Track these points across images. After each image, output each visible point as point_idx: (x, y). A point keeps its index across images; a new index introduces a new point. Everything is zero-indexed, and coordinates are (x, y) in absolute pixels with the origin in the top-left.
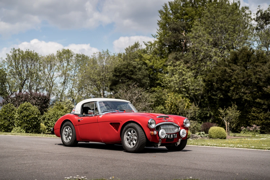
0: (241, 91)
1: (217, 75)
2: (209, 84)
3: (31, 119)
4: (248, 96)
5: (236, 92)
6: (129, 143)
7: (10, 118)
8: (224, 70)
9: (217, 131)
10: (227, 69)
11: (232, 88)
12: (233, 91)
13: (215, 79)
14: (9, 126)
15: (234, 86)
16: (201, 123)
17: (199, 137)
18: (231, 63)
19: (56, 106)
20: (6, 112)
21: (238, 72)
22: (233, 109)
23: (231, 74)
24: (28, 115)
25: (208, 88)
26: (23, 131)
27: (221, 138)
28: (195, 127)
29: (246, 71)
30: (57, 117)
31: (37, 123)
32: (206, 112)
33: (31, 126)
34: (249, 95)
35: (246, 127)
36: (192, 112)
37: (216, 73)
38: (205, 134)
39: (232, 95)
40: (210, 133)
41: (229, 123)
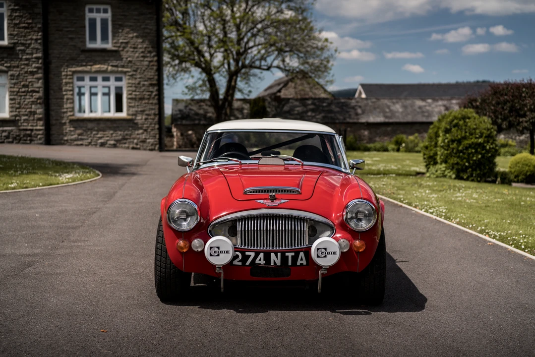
3: (467, 148)
24: (460, 139)
31: (483, 157)
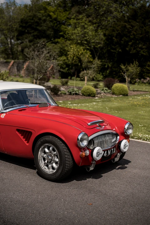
0: (139, 46)
1: (117, 30)
2: (109, 39)
4: (145, 52)
5: (133, 47)
6: (46, 164)
8: (124, 26)
9: (120, 88)
10: (127, 25)
11: (130, 43)
12: (131, 46)
13: (115, 34)
15: (133, 41)
16: (99, 73)
17: (102, 93)
18: (130, 19)
21: (137, 28)
22: (135, 66)
23: (131, 30)
25: (108, 42)
27: (124, 95)
28: (94, 77)
29: (145, 28)
32: (105, 63)
34: (146, 50)
35: (140, 79)
36: (95, 67)
37: (116, 28)
38: (108, 90)
39: (130, 50)
40: (114, 89)
41: (129, 79)
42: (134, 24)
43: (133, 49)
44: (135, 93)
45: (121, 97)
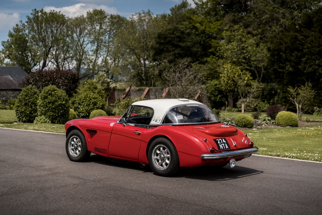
0: (315, 63)
1: (286, 43)
3: (57, 107)
5: (309, 64)
7: (31, 103)
8: (294, 37)
9: (287, 116)
12: (306, 63)
13: (283, 48)
14: (31, 113)
15: (307, 56)
16: (264, 101)
17: (264, 124)
18: (303, 28)
19: (88, 85)
20: (26, 96)
21: (312, 39)
22: (307, 88)
23: (304, 41)
24: (53, 102)
25: (273, 59)
26: (48, 121)
27: (292, 126)
28: (257, 106)
30: (89, 101)
31: (65, 111)
33: (58, 115)
35: (320, 107)
36: (254, 91)
37: (284, 40)
38: (272, 120)
39: (305, 68)
40: (278, 119)
41: (300, 106)
42: (308, 33)
43: (307, 67)
44: (309, 124)
45: (288, 128)
